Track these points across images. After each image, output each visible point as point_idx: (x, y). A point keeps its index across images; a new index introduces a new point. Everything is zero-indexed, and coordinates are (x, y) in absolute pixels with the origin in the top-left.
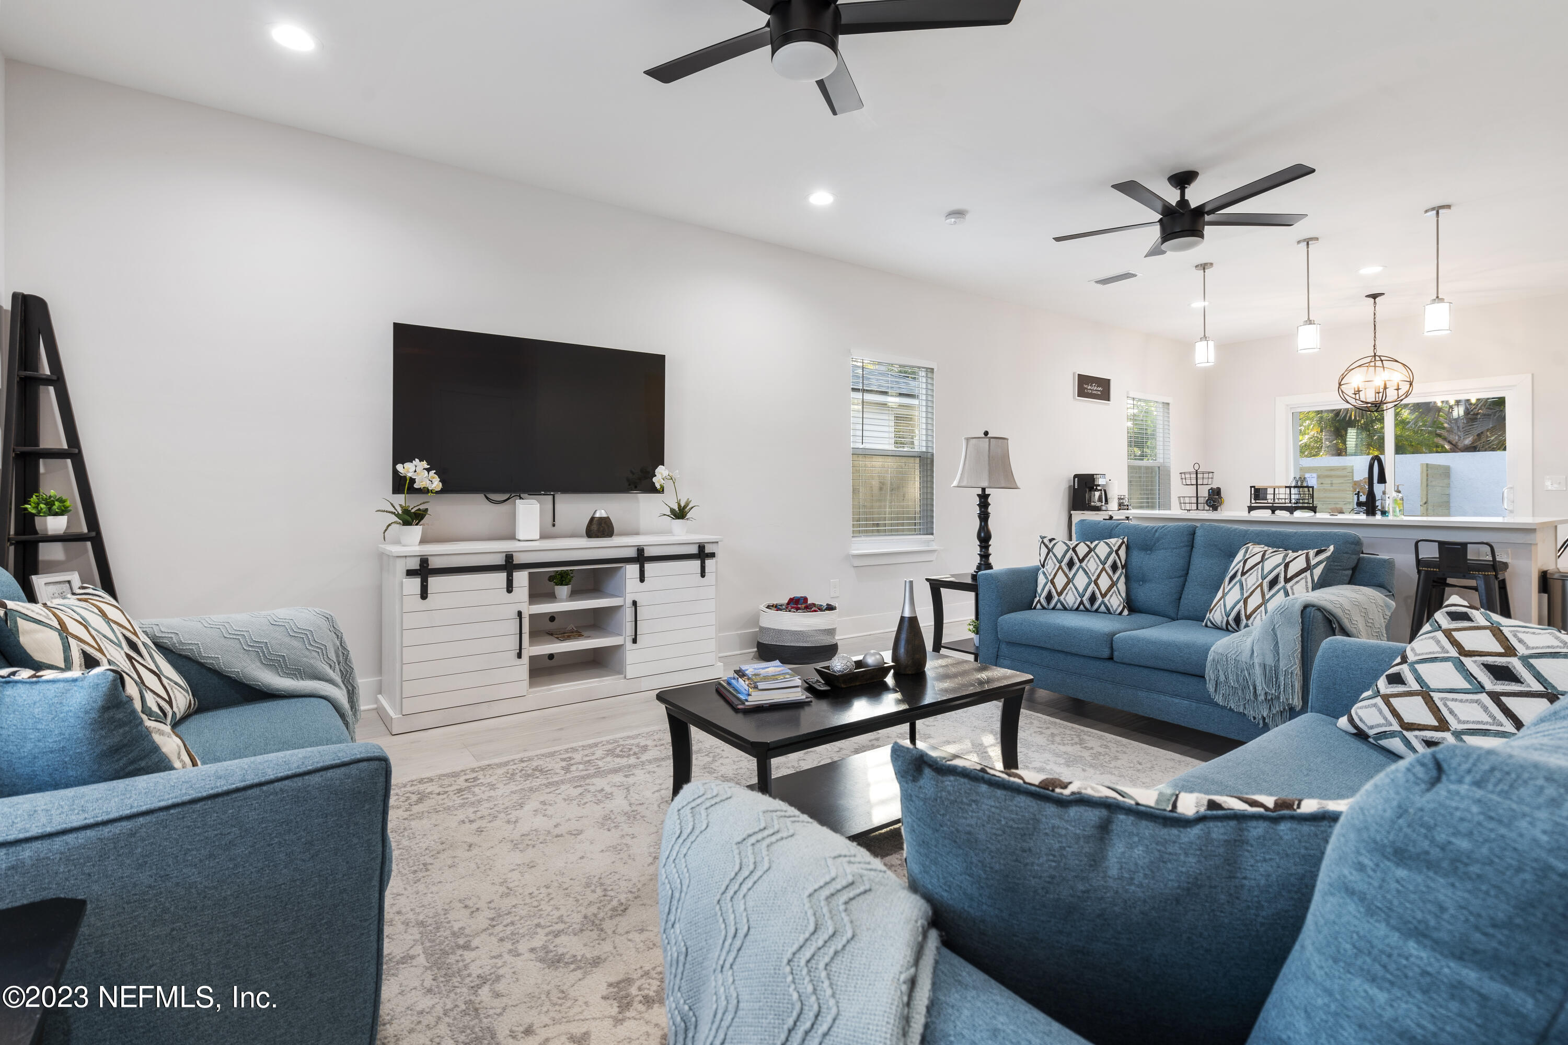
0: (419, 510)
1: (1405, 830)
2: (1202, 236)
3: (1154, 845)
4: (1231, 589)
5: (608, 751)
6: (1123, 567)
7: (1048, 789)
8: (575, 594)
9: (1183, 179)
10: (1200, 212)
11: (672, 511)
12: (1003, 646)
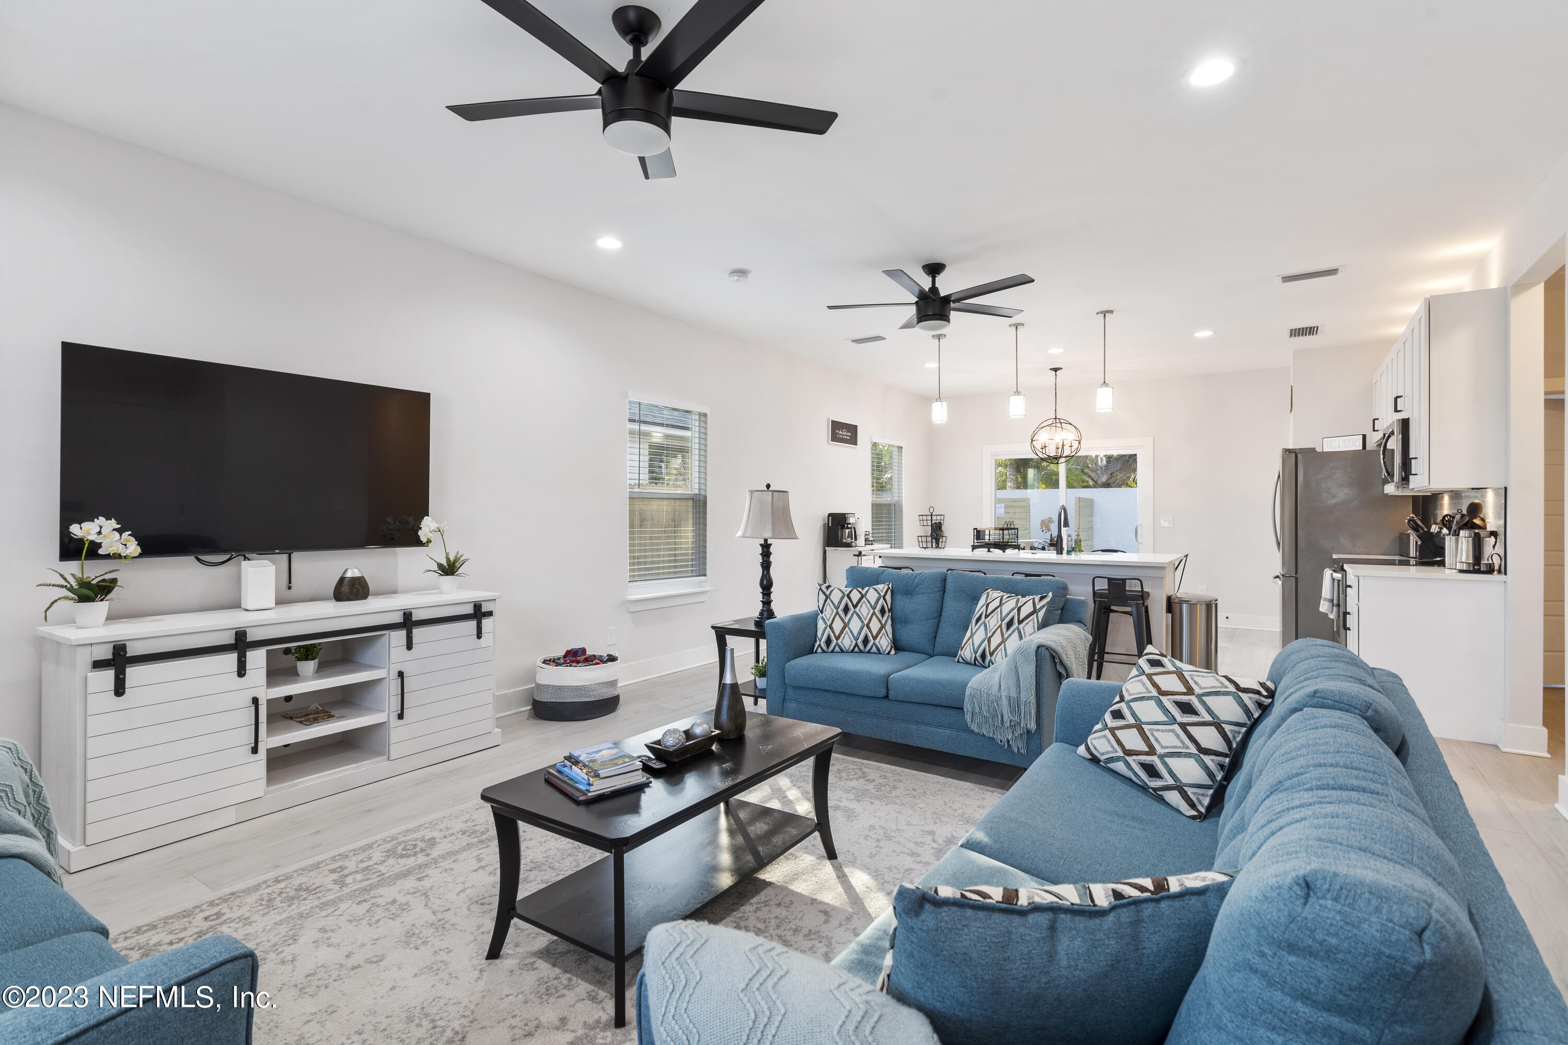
0: (104, 580)
1: (1296, 932)
2: (948, 320)
3: (1087, 936)
4: (977, 630)
5: (388, 851)
6: (889, 611)
7: (1012, 904)
8: (324, 668)
9: (934, 269)
10: (947, 300)
11: (440, 566)
12: (790, 690)
